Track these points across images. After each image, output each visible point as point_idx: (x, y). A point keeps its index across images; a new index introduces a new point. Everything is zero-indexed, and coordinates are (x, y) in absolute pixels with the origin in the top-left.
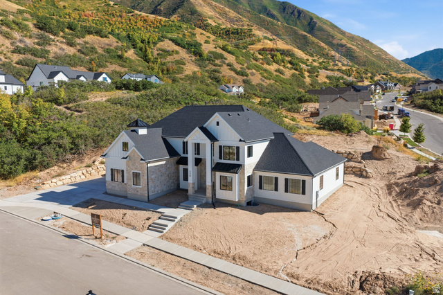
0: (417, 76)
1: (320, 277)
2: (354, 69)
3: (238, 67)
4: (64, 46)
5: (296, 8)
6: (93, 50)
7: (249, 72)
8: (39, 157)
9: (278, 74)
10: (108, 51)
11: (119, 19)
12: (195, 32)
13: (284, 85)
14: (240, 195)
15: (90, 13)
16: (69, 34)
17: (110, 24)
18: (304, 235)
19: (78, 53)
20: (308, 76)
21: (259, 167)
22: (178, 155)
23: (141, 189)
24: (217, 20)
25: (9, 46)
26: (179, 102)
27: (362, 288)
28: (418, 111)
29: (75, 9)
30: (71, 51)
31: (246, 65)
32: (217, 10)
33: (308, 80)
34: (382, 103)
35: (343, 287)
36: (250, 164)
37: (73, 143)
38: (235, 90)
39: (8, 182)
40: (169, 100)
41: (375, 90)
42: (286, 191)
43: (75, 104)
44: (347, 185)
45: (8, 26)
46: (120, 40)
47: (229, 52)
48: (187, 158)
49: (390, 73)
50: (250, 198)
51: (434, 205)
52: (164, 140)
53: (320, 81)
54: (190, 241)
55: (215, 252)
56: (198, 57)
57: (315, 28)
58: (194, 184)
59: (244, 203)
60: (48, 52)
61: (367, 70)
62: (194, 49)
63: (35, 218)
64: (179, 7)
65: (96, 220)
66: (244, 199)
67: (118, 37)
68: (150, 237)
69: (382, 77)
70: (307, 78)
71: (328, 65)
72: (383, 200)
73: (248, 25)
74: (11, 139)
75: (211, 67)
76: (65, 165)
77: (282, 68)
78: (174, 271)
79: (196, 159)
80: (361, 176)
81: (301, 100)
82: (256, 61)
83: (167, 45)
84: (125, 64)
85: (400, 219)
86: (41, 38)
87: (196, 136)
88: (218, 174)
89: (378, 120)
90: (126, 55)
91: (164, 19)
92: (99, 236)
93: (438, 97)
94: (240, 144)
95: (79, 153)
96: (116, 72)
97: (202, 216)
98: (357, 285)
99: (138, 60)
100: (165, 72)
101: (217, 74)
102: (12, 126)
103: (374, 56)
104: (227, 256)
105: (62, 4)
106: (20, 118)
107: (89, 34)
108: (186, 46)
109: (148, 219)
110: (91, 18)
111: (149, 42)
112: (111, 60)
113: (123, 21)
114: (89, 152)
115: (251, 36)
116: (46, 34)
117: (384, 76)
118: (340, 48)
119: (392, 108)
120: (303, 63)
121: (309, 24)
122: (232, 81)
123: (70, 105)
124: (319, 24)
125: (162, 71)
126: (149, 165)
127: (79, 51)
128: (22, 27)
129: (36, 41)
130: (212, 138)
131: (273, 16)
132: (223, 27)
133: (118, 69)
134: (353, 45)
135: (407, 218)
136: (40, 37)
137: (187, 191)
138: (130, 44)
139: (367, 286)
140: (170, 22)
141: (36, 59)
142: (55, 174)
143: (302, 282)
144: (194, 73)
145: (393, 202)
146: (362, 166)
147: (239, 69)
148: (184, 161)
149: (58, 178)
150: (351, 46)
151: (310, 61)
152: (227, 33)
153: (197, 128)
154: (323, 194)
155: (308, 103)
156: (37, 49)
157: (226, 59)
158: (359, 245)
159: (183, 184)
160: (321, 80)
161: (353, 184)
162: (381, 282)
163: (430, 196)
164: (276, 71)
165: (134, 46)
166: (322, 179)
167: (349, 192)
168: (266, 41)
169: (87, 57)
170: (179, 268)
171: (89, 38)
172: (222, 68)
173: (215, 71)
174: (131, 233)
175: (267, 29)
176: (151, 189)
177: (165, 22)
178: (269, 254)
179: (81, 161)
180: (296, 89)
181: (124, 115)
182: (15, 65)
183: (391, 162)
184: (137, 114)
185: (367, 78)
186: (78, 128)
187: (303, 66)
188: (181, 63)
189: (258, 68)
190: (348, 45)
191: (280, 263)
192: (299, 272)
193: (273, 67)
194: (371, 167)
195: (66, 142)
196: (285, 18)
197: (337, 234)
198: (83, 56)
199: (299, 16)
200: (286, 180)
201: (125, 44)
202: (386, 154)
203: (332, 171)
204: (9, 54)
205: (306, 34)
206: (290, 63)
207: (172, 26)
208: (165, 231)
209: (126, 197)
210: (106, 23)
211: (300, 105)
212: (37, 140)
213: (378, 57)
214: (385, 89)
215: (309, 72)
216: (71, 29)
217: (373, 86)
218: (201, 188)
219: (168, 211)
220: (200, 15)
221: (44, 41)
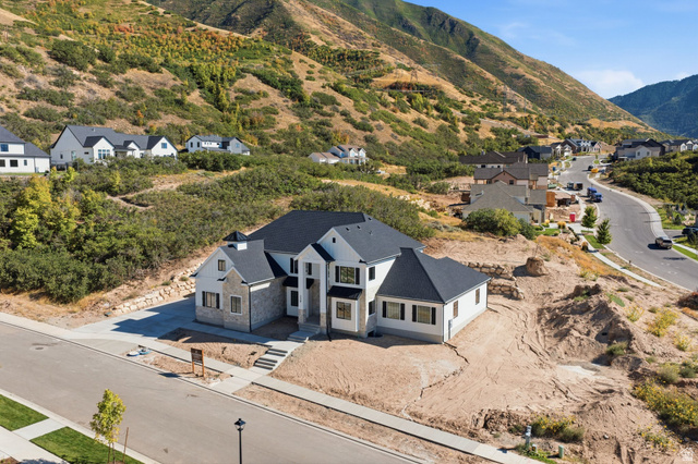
0: (632, 125)
1: (444, 416)
2: (534, 116)
3: (357, 116)
4: (95, 87)
5: (447, 17)
6: (138, 92)
7: (373, 124)
8: (106, 274)
9: (418, 126)
10: (161, 94)
11: (173, 36)
12: (291, 58)
13: (427, 145)
14: (360, 325)
15: (127, 26)
16: (102, 68)
17: (159, 44)
18: (431, 371)
19: (116, 98)
20: (464, 129)
21: (381, 291)
22: (285, 274)
23: (242, 317)
24: (324, 36)
25: (14, 88)
26: (277, 190)
27: (485, 426)
28: (617, 191)
29: (104, 20)
30: (105, 94)
31: (369, 113)
32: (326, 21)
33: (463, 136)
34: (569, 175)
35: (466, 425)
36: (371, 288)
37: (144, 253)
38: (353, 154)
39: (70, 307)
40: (264, 187)
41: (562, 153)
42: (414, 320)
43: (136, 194)
44: (491, 310)
45: (10, 56)
46: (178, 75)
47: (344, 94)
48: (297, 278)
49: (589, 122)
50: (372, 328)
51: (582, 337)
52: (267, 255)
53: (481, 137)
54: (303, 379)
55: (332, 391)
56: (297, 102)
57: (477, 49)
58: (305, 310)
59: (364, 333)
60: (71, 96)
61: (553, 118)
62: (290, 88)
63: (119, 352)
64: (265, 16)
65: (197, 356)
66: (365, 330)
67: (175, 69)
68: (258, 374)
69: (576, 130)
70: (462, 131)
71: (494, 109)
72: (530, 330)
73: (373, 45)
74: (60, 247)
75: (316, 117)
76: (136, 283)
77: (423, 117)
78: (290, 410)
79: (308, 279)
80: (511, 297)
81: (450, 173)
82: (385, 106)
83: (251, 83)
84: (186, 113)
85: (542, 352)
86: (60, 75)
87: (308, 255)
88: (335, 300)
89: (556, 207)
90: (188, 99)
91: (242, 37)
92: (200, 374)
93: (647, 170)
94: (361, 266)
95: (152, 267)
96: (173, 126)
97: (316, 350)
98: (481, 423)
99: (207, 107)
100: (248, 126)
101: (326, 128)
102: (59, 229)
103: (567, 93)
104: (346, 395)
105: (82, 11)
106: (69, 217)
107: (131, 67)
108: (279, 84)
109: (253, 354)
110: (128, 35)
111: (222, 79)
112: (165, 108)
113: (180, 39)
114: (164, 265)
115: (377, 62)
116: (68, 68)
117: (580, 127)
118: (515, 81)
119: (580, 187)
120: (458, 107)
121: (468, 43)
122: (348, 139)
123: (129, 196)
124: (483, 42)
125: (243, 125)
126: (252, 289)
127: (117, 93)
128: (31, 58)
129: (53, 79)
130: (328, 258)
131: (411, 30)
132: (334, 47)
133: (177, 121)
134: (535, 76)
135: (550, 352)
136: (59, 73)
137: (297, 318)
138: (194, 83)
139: (491, 425)
140: (253, 43)
141: (54, 107)
142: (125, 295)
143: (425, 421)
144: (292, 127)
145: (539, 332)
146: (512, 284)
147: (359, 120)
148: (294, 282)
149: (131, 301)
150: (532, 78)
151: (468, 103)
152: (341, 57)
153: (310, 246)
154: (458, 323)
155: (460, 178)
156: (55, 92)
157: (339, 104)
158: (490, 382)
159: (291, 310)
160: (483, 134)
161: (499, 309)
162: (505, 420)
163: (579, 326)
164: (414, 122)
165: (201, 86)
166: (456, 305)
167: (492, 319)
168: (401, 71)
169: (130, 104)
170: (294, 408)
171: (132, 73)
172: (333, 119)
173: (323, 123)
174: (235, 370)
175: (403, 50)
176: (254, 317)
177: (245, 41)
178: (392, 393)
179: (155, 277)
180: (445, 150)
181: (205, 211)
182: (24, 117)
183: (548, 279)
184: (221, 209)
185: (553, 131)
186: (148, 232)
187: (457, 113)
188: (271, 111)
189: (387, 118)
190: (528, 76)
191: (404, 402)
192: (423, 411)
193: (410, 116)
194: (523, 285)
195: (136, 252)
196: (430, 33)
197: (468, 370)
198: (123, 102)
199: (452, 30)
200: (414, 307)
201: (186, 83)
202: (543, 269)
203: (471, 295)
204: (14, 101)
205: (463, 59)
206: (437, 108)
207: (255, 48)
208: (274, 368)
209: (222, 327)
210: (152, 42)
211: (447, 181)
212: (98, 250)
213: (574, 94)
214: (577, 151)
215: (464, 122)
216: (105, 60)
217: (559, 147)
218: (314, 315)
219: (275, 344)
220: (298, 29)
221: (65, 80)
